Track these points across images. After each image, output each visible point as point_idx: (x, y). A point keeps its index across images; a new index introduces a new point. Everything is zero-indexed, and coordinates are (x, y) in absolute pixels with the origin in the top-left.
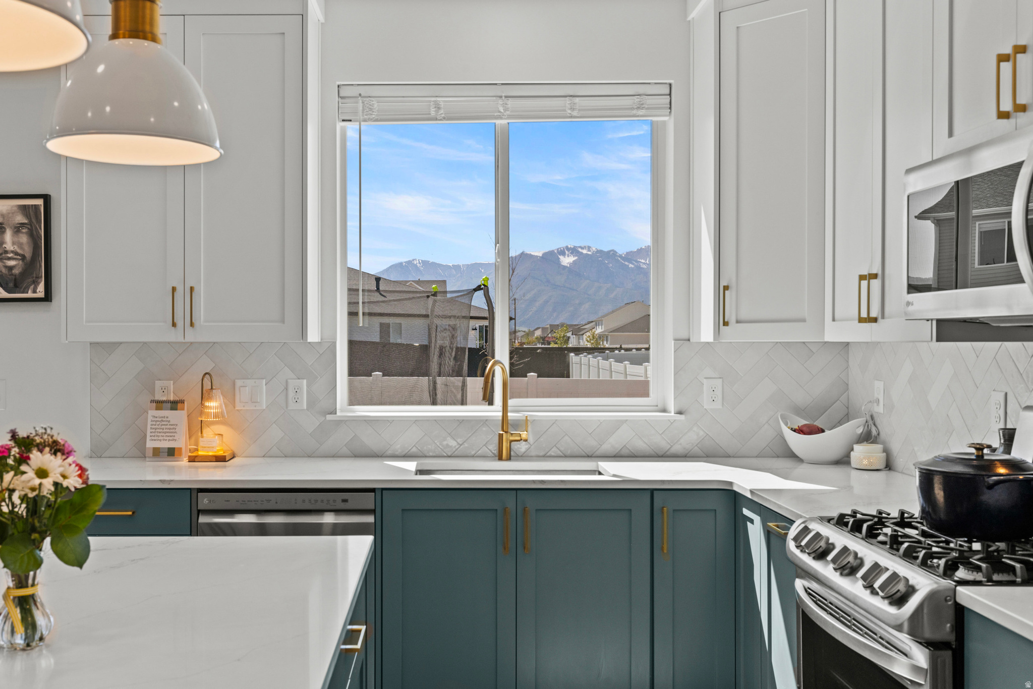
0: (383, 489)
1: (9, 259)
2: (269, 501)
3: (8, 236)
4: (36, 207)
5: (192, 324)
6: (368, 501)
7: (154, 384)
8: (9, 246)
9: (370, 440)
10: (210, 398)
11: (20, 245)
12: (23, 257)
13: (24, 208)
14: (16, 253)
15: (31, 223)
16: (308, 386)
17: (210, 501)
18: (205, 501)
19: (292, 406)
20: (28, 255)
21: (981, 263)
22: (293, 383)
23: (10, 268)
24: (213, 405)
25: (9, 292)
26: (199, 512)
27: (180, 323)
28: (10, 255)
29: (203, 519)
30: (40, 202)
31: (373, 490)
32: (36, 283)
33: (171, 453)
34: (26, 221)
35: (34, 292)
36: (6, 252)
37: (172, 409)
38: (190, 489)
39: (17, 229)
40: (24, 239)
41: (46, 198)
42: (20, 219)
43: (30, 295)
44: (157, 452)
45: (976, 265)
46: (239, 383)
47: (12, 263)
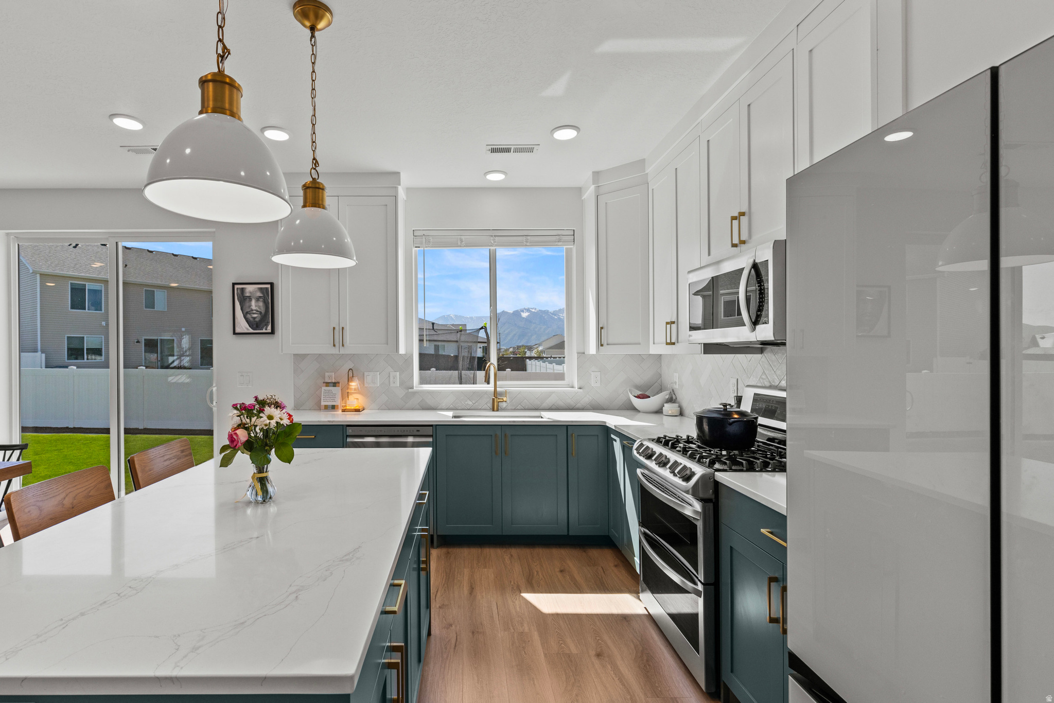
0: (436, 425)
1: (254, 313)
2: (381, 431)
3: (253, 303)
4: (267, 289)
5: (343, 345)
6: (429, 431)
7: (325, 374)
8: (254, 307)
9: (430, 402)
10: (352, 381)
11: (259, 307)
12: (261, 313)
13: (261, 289)
14: (257, 311)
15: (264, 296)
16: (400, 375)
17: (352, 431)
18: (350, 431)
19: (392, 385)
20: (263, 312)
21: (724, 316)
22: (392, 374)
23: (254, 318)
24: (354, 384)
25: (254, 330)
26: (347, 436)
27: (337, 345)
28: (254, 312)
29: (349, 440)
30: (269, 286)
31: (431, 426)
32: (267, 325)
33: (333, 407)
34: (262, 295)
35: (266, 329)
36: (252, 310)
37: (333, 386)
38: (343, 425)
39: (258, 299)
40: (261, 304)
41: (272, 284)
42: (259, 294)
43: (264, 331)
44: (326, 407)
45: (722, 317)
46: (366, 374)
47: (255, 316)
